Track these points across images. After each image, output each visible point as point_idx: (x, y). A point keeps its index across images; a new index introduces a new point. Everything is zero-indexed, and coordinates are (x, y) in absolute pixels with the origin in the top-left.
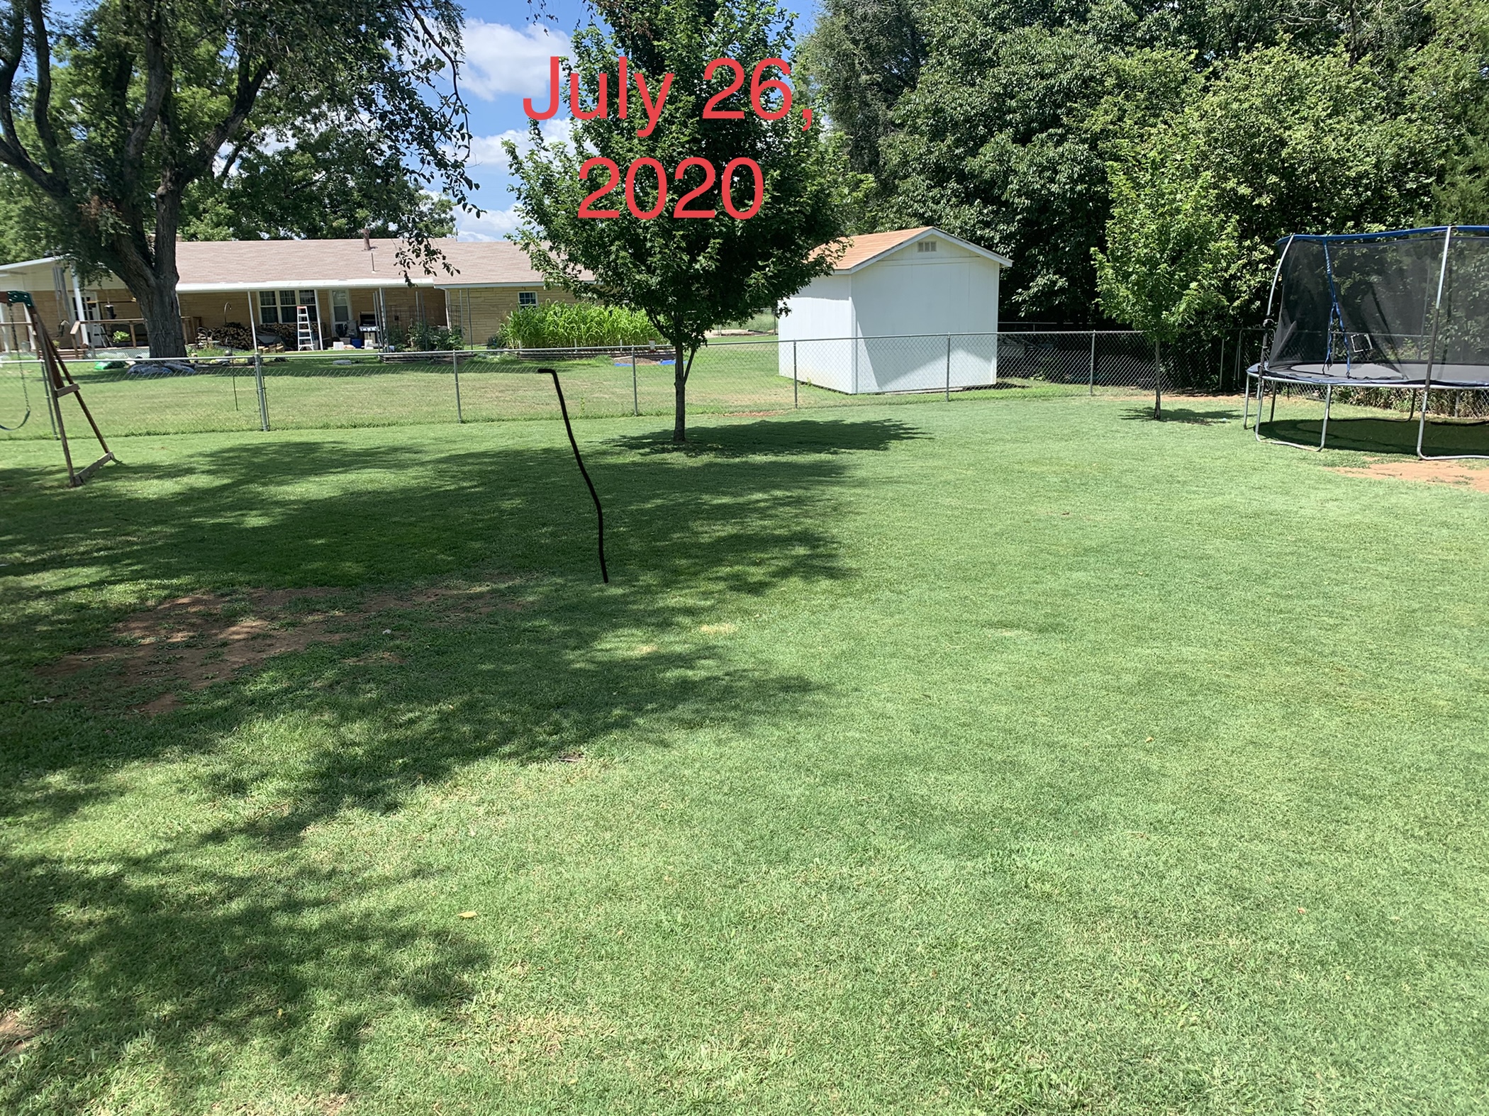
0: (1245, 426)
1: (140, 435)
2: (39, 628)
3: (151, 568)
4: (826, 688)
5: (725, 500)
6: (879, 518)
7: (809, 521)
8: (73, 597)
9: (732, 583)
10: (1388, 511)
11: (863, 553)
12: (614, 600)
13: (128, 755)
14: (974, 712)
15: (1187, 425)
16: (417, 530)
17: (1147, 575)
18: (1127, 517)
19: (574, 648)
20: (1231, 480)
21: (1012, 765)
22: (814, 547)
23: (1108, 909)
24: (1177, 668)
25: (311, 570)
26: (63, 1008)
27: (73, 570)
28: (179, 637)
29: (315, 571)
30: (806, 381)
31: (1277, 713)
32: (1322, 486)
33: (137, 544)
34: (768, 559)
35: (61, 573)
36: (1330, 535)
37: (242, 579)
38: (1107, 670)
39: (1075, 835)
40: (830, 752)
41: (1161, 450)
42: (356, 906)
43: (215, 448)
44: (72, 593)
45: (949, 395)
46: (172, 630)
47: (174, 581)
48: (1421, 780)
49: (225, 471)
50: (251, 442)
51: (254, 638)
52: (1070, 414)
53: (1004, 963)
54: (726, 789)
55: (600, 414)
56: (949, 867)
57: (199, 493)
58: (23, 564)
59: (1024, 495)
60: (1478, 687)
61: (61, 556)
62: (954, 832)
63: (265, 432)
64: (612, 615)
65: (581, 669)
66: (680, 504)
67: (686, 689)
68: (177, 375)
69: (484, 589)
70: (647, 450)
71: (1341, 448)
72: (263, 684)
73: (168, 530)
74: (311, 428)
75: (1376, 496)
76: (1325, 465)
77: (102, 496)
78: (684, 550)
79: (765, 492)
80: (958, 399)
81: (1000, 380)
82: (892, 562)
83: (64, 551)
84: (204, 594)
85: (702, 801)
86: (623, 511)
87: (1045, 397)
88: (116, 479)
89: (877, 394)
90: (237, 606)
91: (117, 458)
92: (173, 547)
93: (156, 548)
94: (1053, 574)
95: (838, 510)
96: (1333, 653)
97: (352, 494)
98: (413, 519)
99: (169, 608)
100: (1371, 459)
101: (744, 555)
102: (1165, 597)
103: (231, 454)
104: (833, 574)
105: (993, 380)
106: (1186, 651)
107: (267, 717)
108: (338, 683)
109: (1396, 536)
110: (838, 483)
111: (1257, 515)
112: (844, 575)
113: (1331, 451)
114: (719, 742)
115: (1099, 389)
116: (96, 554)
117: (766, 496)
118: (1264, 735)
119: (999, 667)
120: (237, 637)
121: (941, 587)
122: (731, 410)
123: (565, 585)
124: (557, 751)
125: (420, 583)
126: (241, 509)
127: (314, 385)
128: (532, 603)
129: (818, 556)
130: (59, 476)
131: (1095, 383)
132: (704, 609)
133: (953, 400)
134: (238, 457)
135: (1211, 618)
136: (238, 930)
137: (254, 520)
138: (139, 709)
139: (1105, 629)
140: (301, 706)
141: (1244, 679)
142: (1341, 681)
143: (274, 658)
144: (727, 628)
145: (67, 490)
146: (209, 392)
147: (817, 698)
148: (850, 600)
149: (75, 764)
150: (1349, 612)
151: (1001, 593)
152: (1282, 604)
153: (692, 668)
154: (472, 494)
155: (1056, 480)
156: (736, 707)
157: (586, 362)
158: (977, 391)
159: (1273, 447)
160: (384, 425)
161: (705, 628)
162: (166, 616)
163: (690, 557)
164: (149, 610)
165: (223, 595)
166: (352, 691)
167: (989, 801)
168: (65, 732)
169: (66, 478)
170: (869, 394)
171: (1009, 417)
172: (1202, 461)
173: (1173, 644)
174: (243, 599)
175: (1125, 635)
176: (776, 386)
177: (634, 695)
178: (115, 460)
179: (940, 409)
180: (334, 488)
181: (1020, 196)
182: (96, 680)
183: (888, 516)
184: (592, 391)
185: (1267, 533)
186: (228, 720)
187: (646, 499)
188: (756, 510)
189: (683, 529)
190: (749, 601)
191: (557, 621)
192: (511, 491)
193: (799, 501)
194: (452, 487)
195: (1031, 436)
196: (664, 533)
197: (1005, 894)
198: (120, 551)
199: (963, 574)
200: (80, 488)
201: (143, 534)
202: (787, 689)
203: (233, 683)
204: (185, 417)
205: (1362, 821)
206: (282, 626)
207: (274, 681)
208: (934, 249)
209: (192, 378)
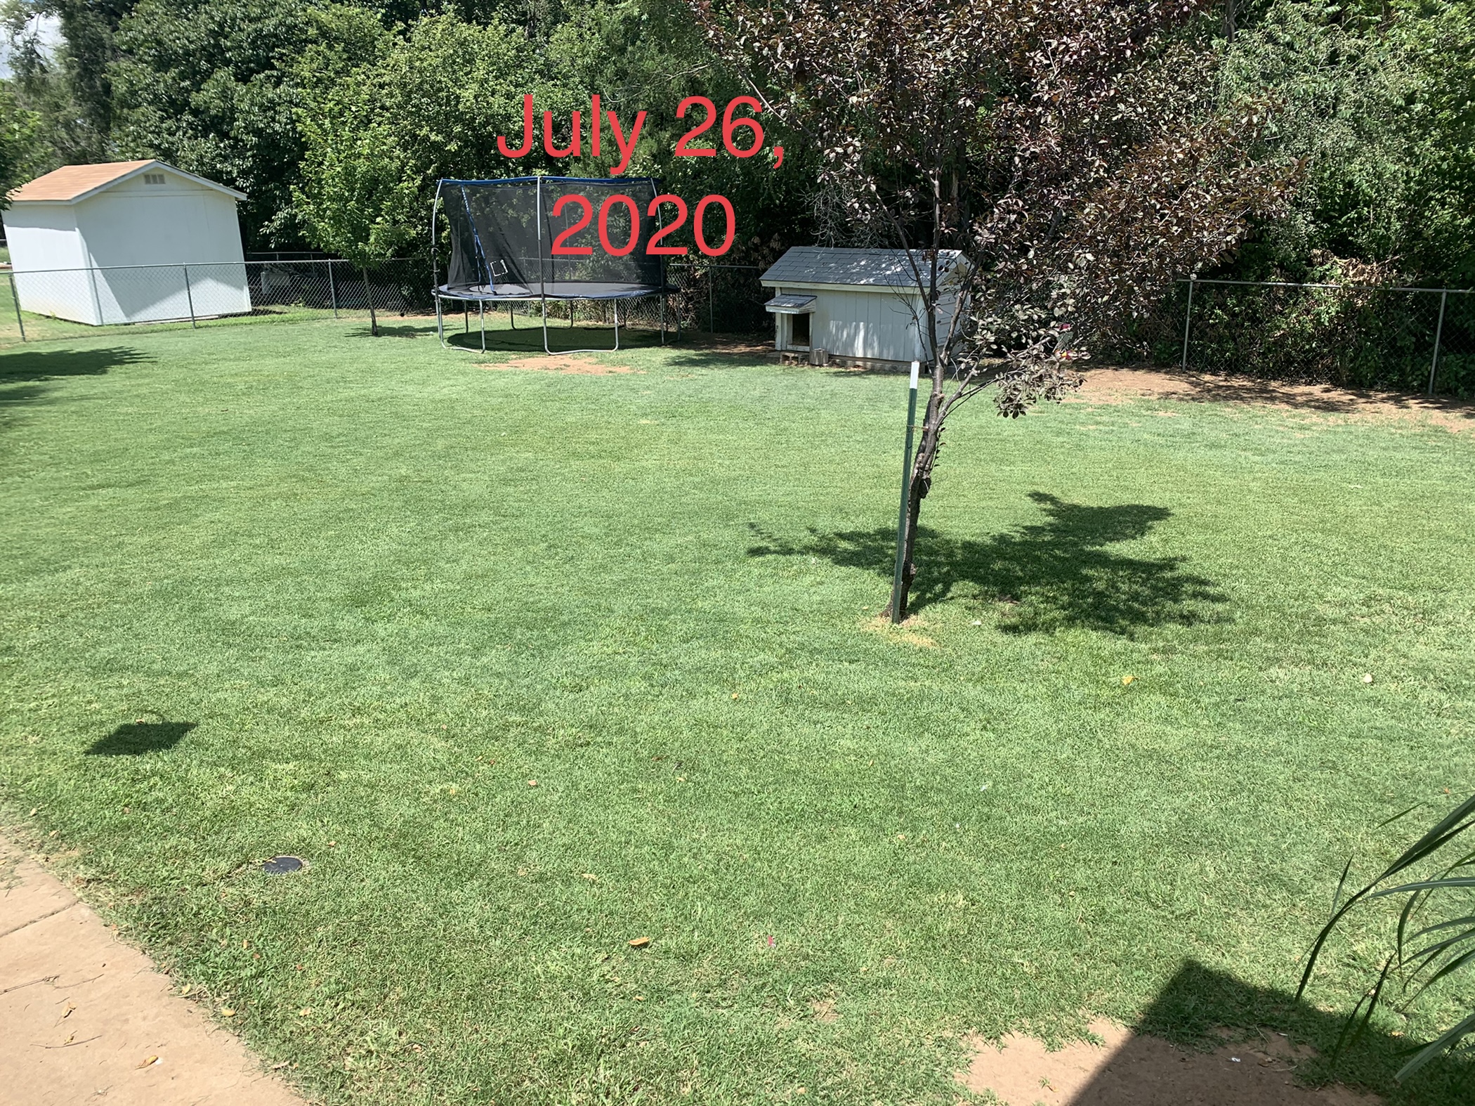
30: (50, 314)
45: (195, 323)
76: (475, 363)
80: (208, 326)
81: (256, 308)
87: (293, 321)
89: (126, 324)
100: (514, 357)
105: (248, 307)
131: (338, 307)
133: (200, 327)
158: (233, 318)
170: (116, 325)
179: (179, 336)
181: (248, 134)
208: (162, 181)
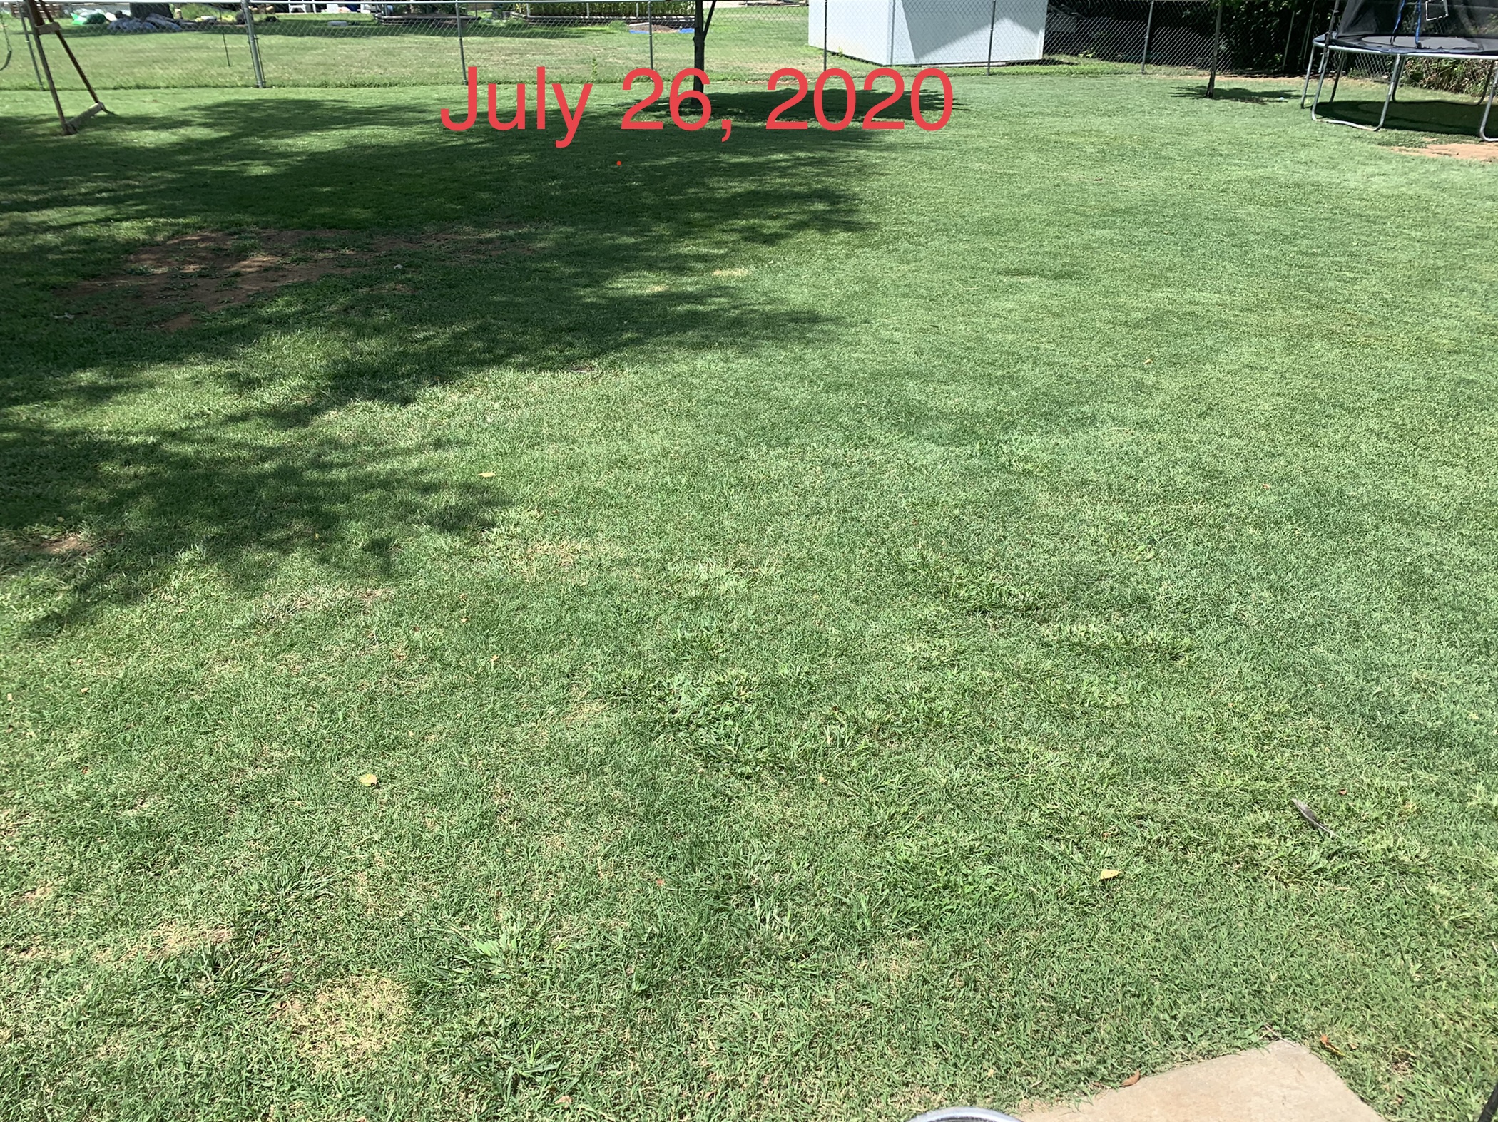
0: (1302, 105)
1: (130, 88)
2: (50, 257)
3: (157, 209)
4: (836, 321)
5: (744, 159)
6: (903, 179)
7: (831, 180)
8: (80, 232)
9: (746, 234)
10: (1437, 186)
11: (885, 210)
12: (627, 247)
13: (153, 358)
14: (979, 340)
15: (1240, 104)
16: (424, 181)
17: (1172, 234)
18: (1162, 185)
19: (586, 286)
20: (1277, 155)
21: (1012, 380)
22: (833, 203)
23: (1085, 482)
24: (1187, 308)
25: (320, 214)
26: (119, 531)
27: (78, 209)
28: (191, 268)
29: (323, 216)
30: (837, 51)
31: (1279, 345)
32: (1373, 162)
33: (139, 187)
34: (785, 214)
35: (67, 210)
36: (1369, 204)
37: (250, 220)
38: (1116, 308)
39: (1063, 431)
40: (835, 368)
41: (1207, 127)
42: (382, 468)
43: (210, 102)
44: (79, 228)
45: (990, 69)
46: (184, 263)
47: (181, 220)
48: (1406, 398)
49: (222, 125)
50: (247, 98)
51: (266, 270)
52: (1118, 90)
53: (980, 517)
54: (731, 394)
55: (613, 78)
56: (938, 451)
57: (197, 144)
58: (26, 202)
59: (1058, 163)
60: (1486, 330)
61: (63, 196)
62: (948, 428)
63: (261, 89)
64: (623, 260)
65: (592, 303)
66: (696, 161)
67: (694, 320)
68: (162, 32)
69: (493, 235)
70: (663, 113)
71: (1399, 128)
72: (279, 306)
73: (170, 176)
74: (309, 86)
75: (1427, 171)
76: (1379, 144)
77: (97, 144)
78: (699, 204)
79: (786, 153)
80: (1000, 74)
81: (1046, 57)
82: (914, 218)
83: (66, 192)
84: (212, 232)
85: (708, 401)
86: (637, 167)
87: (1093, 74)
88: (110, 129)
89: (913, 66)
90: (247, 243)
91: (107, 108)
92: (176, 190)
93: (159, 191)
94: (1078, 230)
95: (862, 171)
96: (1347, 301)
97: (356, 147)
98: (420, 171)
99: (179, 243)
100: (1431, 140)
101: (761, 209)
102: (1187, 252)
103: (227, 109)
104: (850, 227)
105: (1038, 55)
106: (1199, 296)
107: (284, 333)
108: (352, 308)
109: (1437, 206)
110: (864, 147)
111: (1297, 185)
112: (863, 228)
113: (1389, 131)
114: (727, 361)
115: (1151, 68)
116: (98, 195)
117: (787, 157)
118: (1263, 362)
119: (1011, 305)
120: (249, 270)
121: (961, 240)
122: (755, 77)
123: (576, 234)
124: (568, 363)
125: (429, 229)
126: (242, 159)
127: (309, 45)
128: (543, 248)
129: (838, 211)
130: (50, 124)
131: (1147, 61)
132: (718, 256)
133: (994, 74)
134: (234, 112)
135: (1230, 271)
136: (272, 482)
137: (258, 169)
138: (159, 325)
139: (1122, 276)
140: (317, 325)
141: (1252, 318)
142: (1349, 322)
143: (288, 287)
144: (740, 272)
145: (61, 137)
146: (197, 48)
147: (825, 328)
148: (867, 250)
149: (103, 365)
150: (1372, 268)
151: (1022, 246)
152: (1306, 260)
153: (704, 304)
154: (479, 149)
155: (1093, 150)
156: (744, 335)
157: (599, 28)
158: (1020, 67)
159: (1328, 126)
160: (385, 85)
161: (717, 273)
162: (175, 249)
163: (705, 210)
164: (158, 245)
165: (231, 234)
166: (367, 313)
167: (983, 406)
168: (89, 341)
169: (58, 127)
170: (905, 66)
171: (1052, 92)
172: (1249, 137)
173: (1188, 289)
174: (253, 238)
175: (1141, 281)
176: (805, 56)
177: (645, 323)
178: (106, 111)
179: (979, 82)
180: (336, 141)
182: (114, 301)
183: (914, 177)
184: (606, 56)
185: (1304, 201)
186: (247, 335)
187: (663, 156)
188: (775, 169)
189: (697, 185)
190: (764, 250)
191: (569, 263)
192: (520, 147)
193: (822, 162)
194: (459, 143)
195: (1073, 110)
196: (678, 189)
197: (988, 471)
198: (122, 193)
199: (986, 228)
200: (73, 136)
201: (144, 179)
202: (796, 320)
203: (248, 306)
204: (175, 72)
205: (1341, 426)
206: (293, 261)
207: (289, 304)
209: (178, 34)
